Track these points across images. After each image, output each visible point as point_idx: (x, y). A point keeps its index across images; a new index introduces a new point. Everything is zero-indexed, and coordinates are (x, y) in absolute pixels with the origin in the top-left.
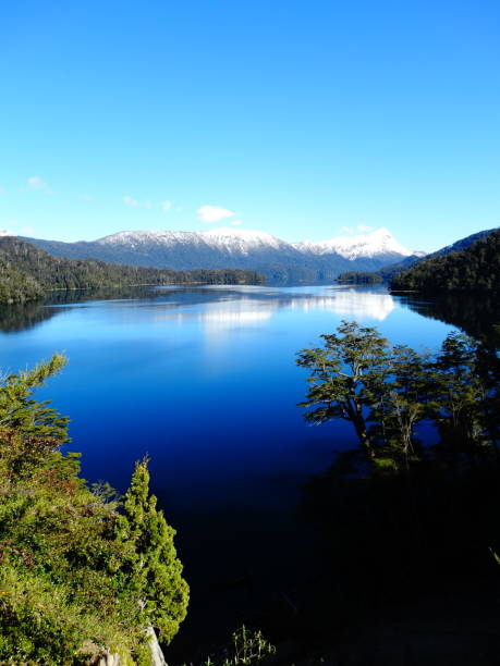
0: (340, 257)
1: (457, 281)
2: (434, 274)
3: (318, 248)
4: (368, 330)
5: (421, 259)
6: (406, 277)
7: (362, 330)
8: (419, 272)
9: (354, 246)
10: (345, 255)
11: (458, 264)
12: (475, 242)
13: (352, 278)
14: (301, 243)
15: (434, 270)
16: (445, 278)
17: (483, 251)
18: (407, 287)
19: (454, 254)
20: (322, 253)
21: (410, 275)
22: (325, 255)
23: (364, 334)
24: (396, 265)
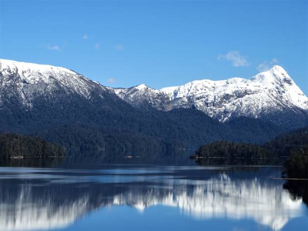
0: (202, 115)
3: (162, 97)
9: (227, 97)
10: (211, 112)
13: (221, 153)
14: (133, 90)
20: (169, 108)
22: (175, 111)
24: (300, 131)
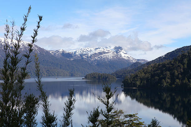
1: (169, 81)
2: (153, 76)
4: (131, 116)
5: (144, 65)
6: (134, 78)
7: (126, 116)
8: (143, 75)
11: (169, 69)
12: (180, 54)
14: (57, 52)
15: (153, 73)
16: (160, 79)
17: (186, 61)
18: (135, 85)
19: (166, 62)
21: (137, 76)
22: (75, 60)
23: (128, 119)
24: (126, 68)
